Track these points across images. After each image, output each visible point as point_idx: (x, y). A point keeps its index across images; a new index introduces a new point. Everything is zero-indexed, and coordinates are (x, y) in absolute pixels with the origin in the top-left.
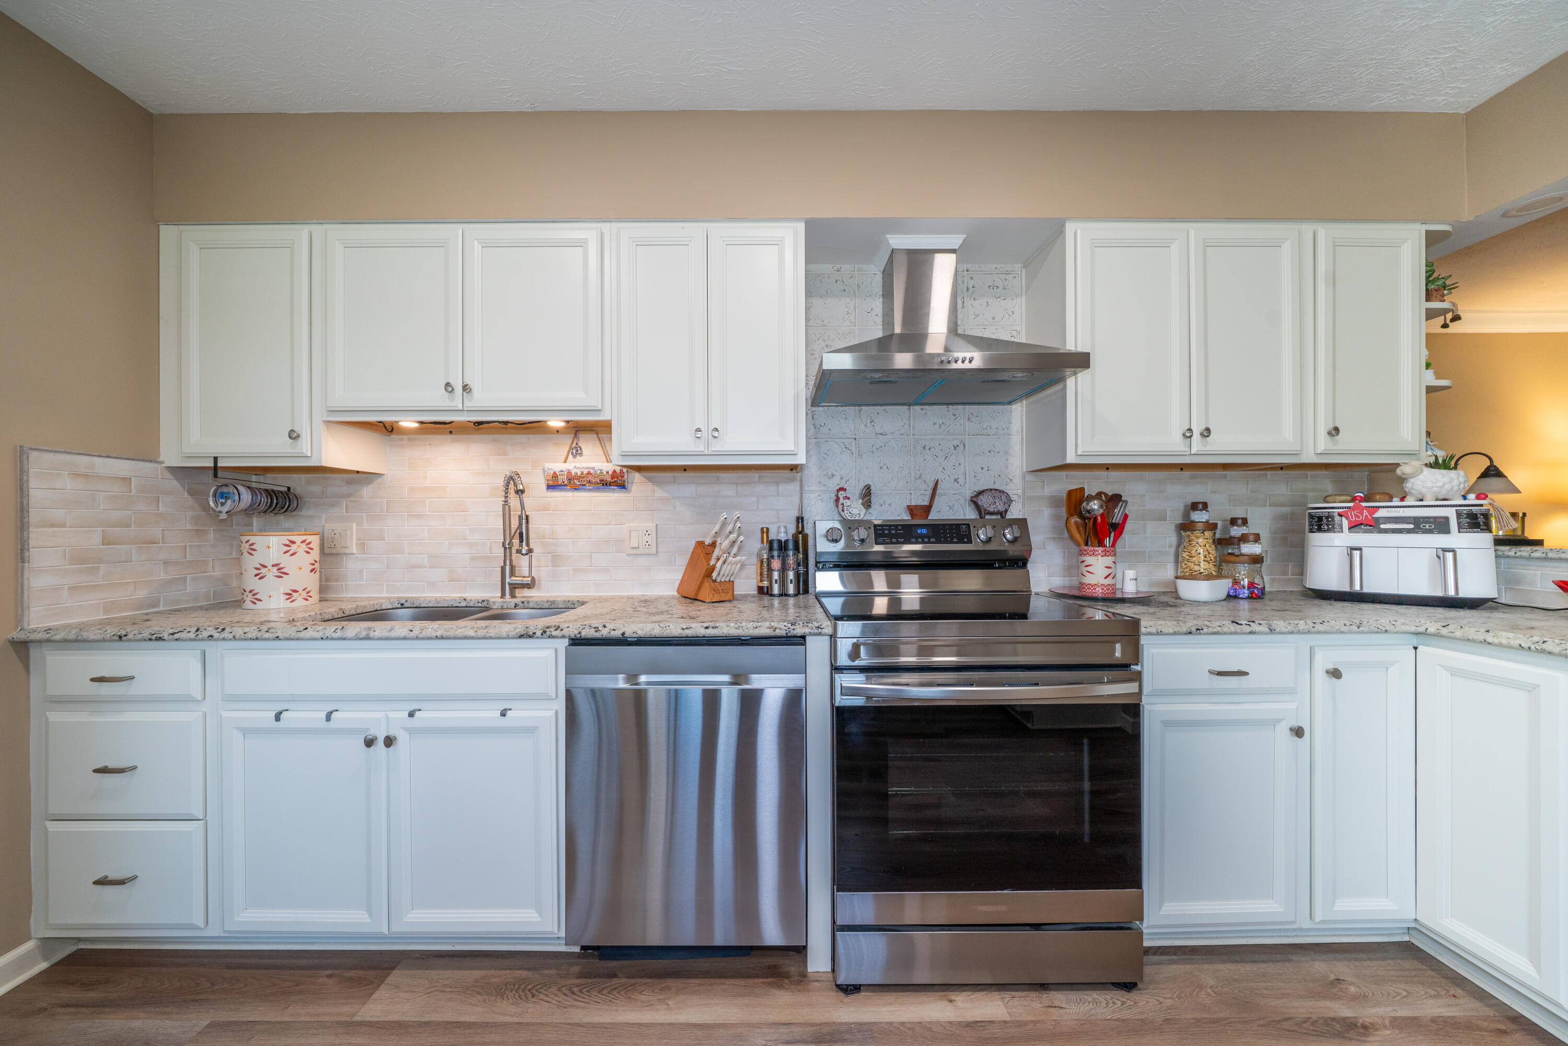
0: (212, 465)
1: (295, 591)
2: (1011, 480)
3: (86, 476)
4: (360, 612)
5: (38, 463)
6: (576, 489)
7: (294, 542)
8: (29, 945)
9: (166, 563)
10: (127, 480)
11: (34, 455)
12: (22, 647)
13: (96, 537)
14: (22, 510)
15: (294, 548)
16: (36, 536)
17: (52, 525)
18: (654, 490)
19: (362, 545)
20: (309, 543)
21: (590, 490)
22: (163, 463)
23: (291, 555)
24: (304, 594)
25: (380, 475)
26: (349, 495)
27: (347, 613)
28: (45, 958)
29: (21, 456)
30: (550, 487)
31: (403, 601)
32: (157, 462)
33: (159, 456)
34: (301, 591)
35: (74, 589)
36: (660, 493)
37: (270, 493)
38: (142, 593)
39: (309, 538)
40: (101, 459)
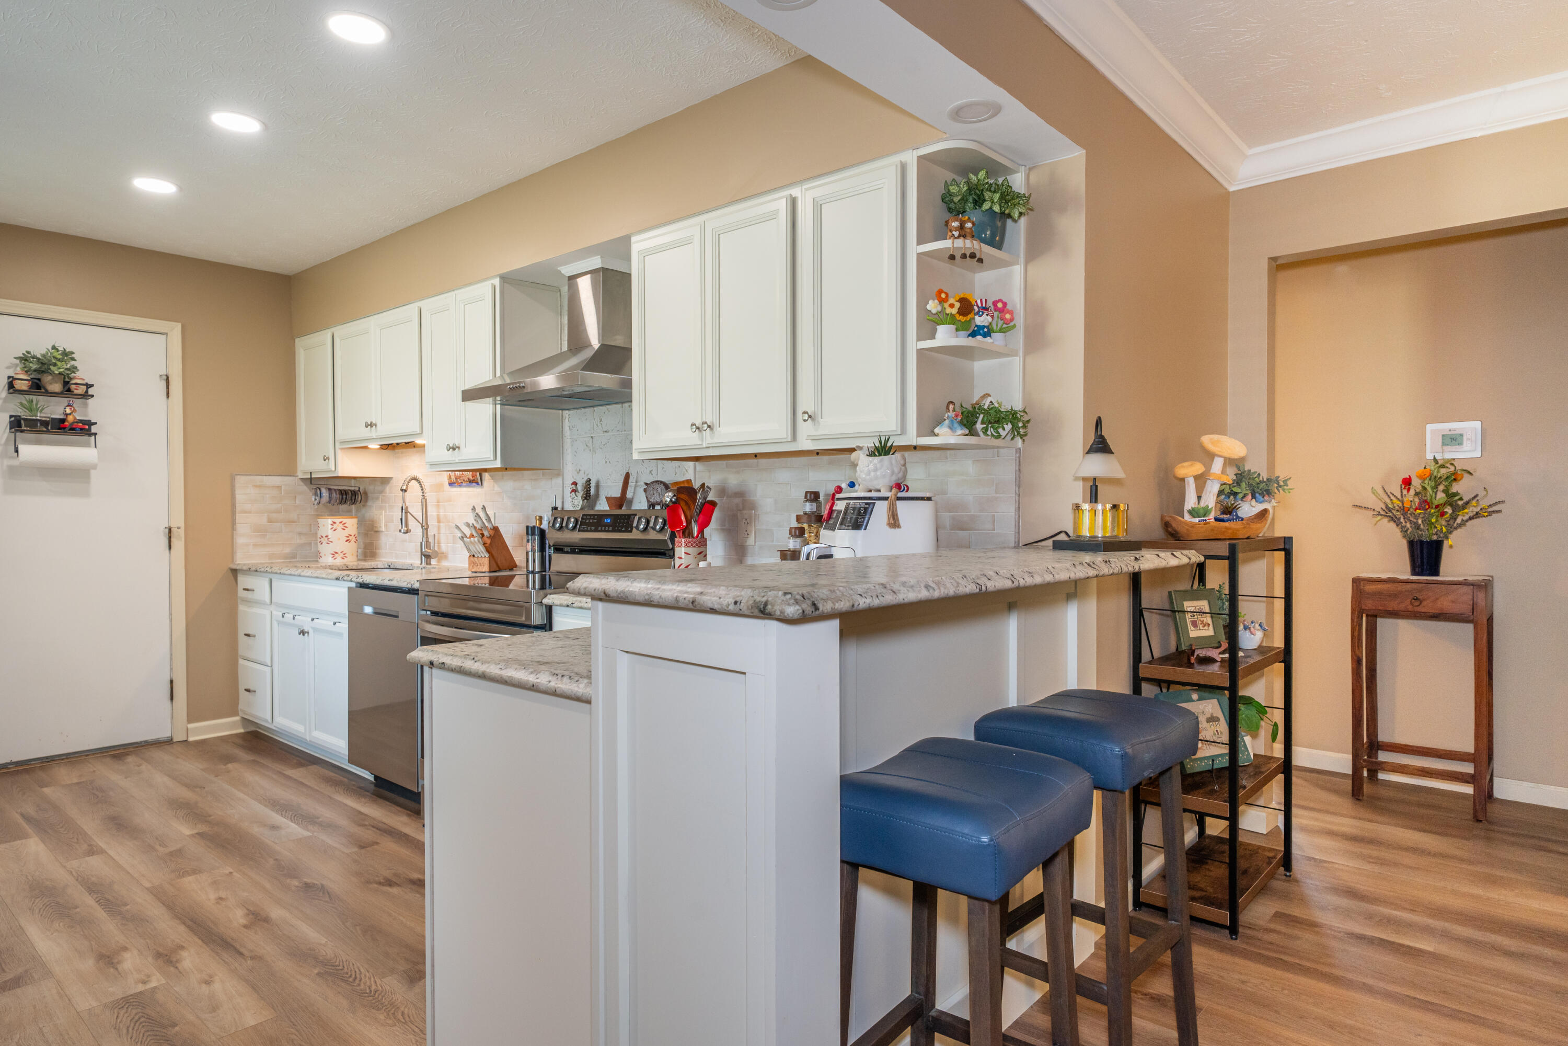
0: (309, 477)
1: (336, 553)
2: (687, 470)
3: (259, 487)
4: (360, 568)
5: (240, 481)
6: (460, 485)
7: (335, 523)
8: (237, 718)
9: (300, 534)
10: (279, 487)
11: (238, 478)
12: (235, 572)
13: (264, 520)
14: (233, 505)
15: (335, 526)
16: (239, 518)
17: (246, 512)
18: (494, 486)
19: (386, 525)
20: (345, 524)
21: (465, 486)
22: (298, 476)
23: (334, 530)
24: (342, 555)
25: (391, 478)
26: (381, 492)
27: (350, 567)
28: (244, 728)
29: (233, 479)
30: (451, 484)
31: (390, 564)
32: (294, 476)
33: (296, 472)
34: (339, 553)
35: (255, 545)
36: (497, 489)
37: (343, 493)
38: (287, 550)
39: (344, 520)
40: (267, 477)
